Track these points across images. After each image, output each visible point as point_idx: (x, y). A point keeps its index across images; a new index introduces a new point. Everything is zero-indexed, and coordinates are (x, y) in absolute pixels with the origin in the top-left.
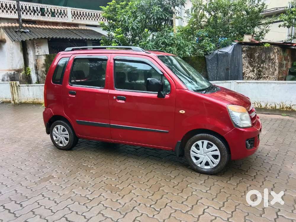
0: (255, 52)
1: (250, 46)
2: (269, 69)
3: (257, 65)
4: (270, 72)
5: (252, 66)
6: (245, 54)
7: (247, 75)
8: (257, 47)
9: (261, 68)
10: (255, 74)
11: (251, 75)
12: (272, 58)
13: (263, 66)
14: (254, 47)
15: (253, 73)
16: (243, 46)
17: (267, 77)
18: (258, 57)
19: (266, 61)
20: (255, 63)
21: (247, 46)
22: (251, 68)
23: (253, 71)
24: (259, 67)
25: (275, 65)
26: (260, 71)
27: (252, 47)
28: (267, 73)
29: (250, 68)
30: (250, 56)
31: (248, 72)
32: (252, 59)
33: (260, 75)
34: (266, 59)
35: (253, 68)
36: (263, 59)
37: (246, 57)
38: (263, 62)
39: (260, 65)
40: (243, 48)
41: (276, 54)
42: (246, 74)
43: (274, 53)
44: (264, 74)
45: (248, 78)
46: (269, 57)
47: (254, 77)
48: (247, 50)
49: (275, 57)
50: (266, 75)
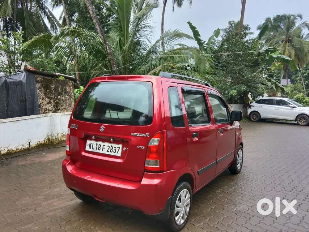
0: (51, 83)
1: (45, 77)
2: (66, 101)
3: (53, 96)
4: (67, 104)
5: (48, 97)
6: (39, 85)
7: (44, 108)
8: (52, 78)
9: (58, 100)
10: (52, 106)
11: (49, 107)
12: (68, 90)
13: (60, 97)
14: (50, 78)
15: (50, 105)
16: (37, 75)
17: (65, 109)
18: (55, 89)
19: (63, 93)
20: (52, 94)
21: (41, 76)
22: (48, 100)
23: (50, 103)
24: (56, 99)
25: (71, 97)
26: (57, 103)
27: (47, 78)
28: (64, 105)
29: (46, 100)
30: (46, 87)
31: (44, 104)
32: (48, 91)
33: (57, 107)
34: (62, 91)
35: (50, 100)
36: (60, 91)
37: (41, 88)
38: (60, 94)
39: (57, 97)
40: (37, 78)
41: (71, 87)
42: (43, 106)
43: (70, 86)
44: (62, 106)
45: (45, 110)
46: (66, 89)
47: (51, 109)
48: (41, 81)
49: (71, 90)
50: (64, 107)
